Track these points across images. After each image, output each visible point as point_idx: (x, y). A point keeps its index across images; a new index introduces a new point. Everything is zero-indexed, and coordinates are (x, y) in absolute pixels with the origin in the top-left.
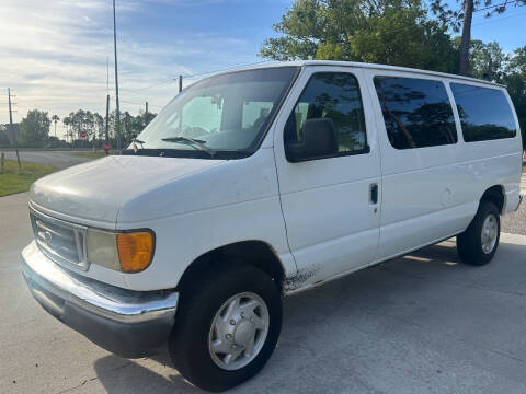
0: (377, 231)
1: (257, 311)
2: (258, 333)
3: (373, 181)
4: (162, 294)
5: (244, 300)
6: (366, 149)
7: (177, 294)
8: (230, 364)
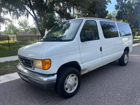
0: (102, 58)
1: (75, 79)
2: (75, 84)
3: (101, 46)
4: (53, 75)
5: (73, 76)
6: (99, 39)
7: (56, 75)
8: (68, 91)
